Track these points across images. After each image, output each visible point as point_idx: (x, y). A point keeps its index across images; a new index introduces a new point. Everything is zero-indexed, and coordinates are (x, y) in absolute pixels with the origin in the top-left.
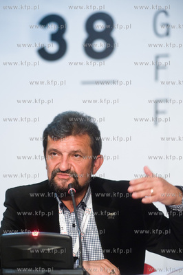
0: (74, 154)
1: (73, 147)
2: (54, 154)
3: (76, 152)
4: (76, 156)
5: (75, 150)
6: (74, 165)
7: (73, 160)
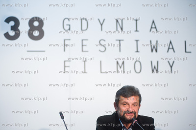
1: (134, 101)
4: (135, 105)
7: (133, 107)
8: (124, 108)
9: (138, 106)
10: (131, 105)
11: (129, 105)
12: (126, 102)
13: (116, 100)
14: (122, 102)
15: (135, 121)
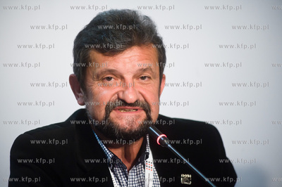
4: (143, 78)
7: (139, 85)
8: (105, 93)
9: (155, 82)
10: (128, 77)
11: (122, 78)
12: (111, 71)
13: (75, 68)
14: (98, 71)
15: (160, 137)
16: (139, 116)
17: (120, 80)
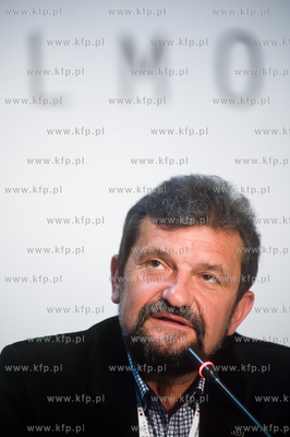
0: (204, 272)
2: (155, 263)
3: (211, 268)
5: (211, 263)
6: (201, 301)
7: (197, 287)
15: (205, 365)
16: (185, 334)
17: (171, 271)
